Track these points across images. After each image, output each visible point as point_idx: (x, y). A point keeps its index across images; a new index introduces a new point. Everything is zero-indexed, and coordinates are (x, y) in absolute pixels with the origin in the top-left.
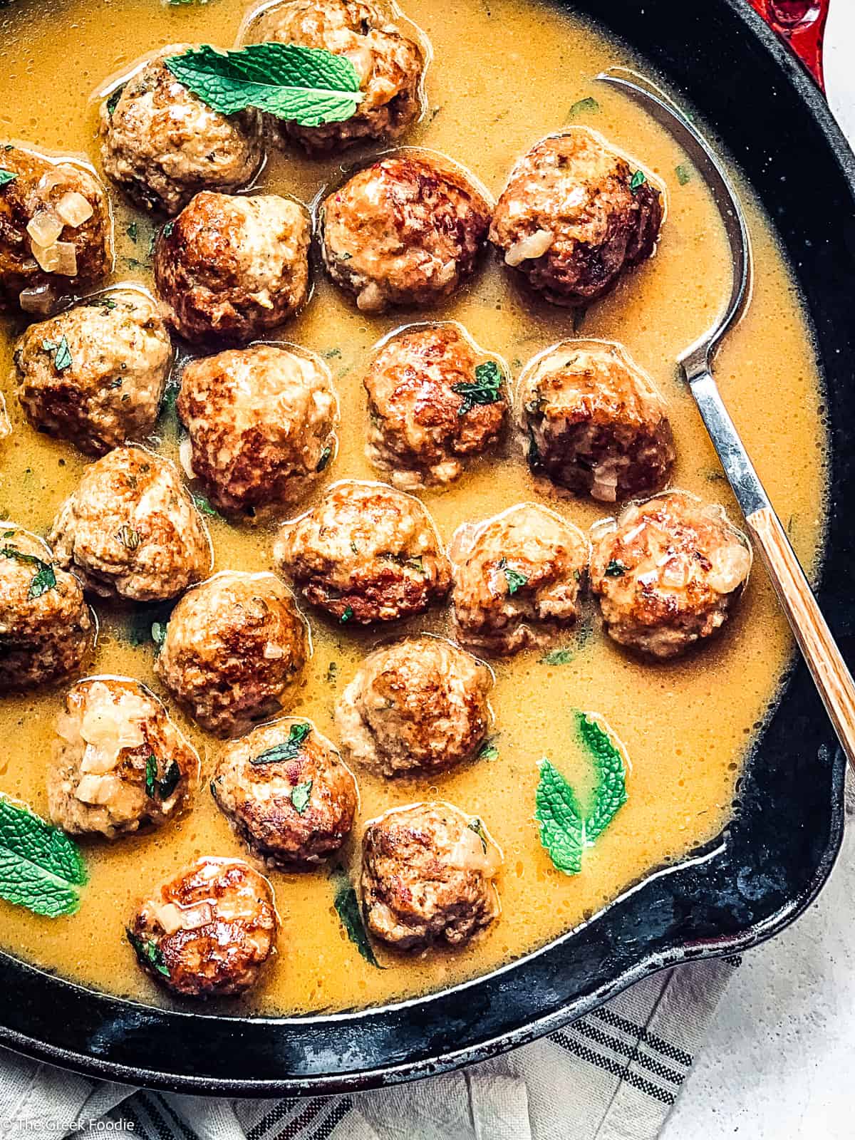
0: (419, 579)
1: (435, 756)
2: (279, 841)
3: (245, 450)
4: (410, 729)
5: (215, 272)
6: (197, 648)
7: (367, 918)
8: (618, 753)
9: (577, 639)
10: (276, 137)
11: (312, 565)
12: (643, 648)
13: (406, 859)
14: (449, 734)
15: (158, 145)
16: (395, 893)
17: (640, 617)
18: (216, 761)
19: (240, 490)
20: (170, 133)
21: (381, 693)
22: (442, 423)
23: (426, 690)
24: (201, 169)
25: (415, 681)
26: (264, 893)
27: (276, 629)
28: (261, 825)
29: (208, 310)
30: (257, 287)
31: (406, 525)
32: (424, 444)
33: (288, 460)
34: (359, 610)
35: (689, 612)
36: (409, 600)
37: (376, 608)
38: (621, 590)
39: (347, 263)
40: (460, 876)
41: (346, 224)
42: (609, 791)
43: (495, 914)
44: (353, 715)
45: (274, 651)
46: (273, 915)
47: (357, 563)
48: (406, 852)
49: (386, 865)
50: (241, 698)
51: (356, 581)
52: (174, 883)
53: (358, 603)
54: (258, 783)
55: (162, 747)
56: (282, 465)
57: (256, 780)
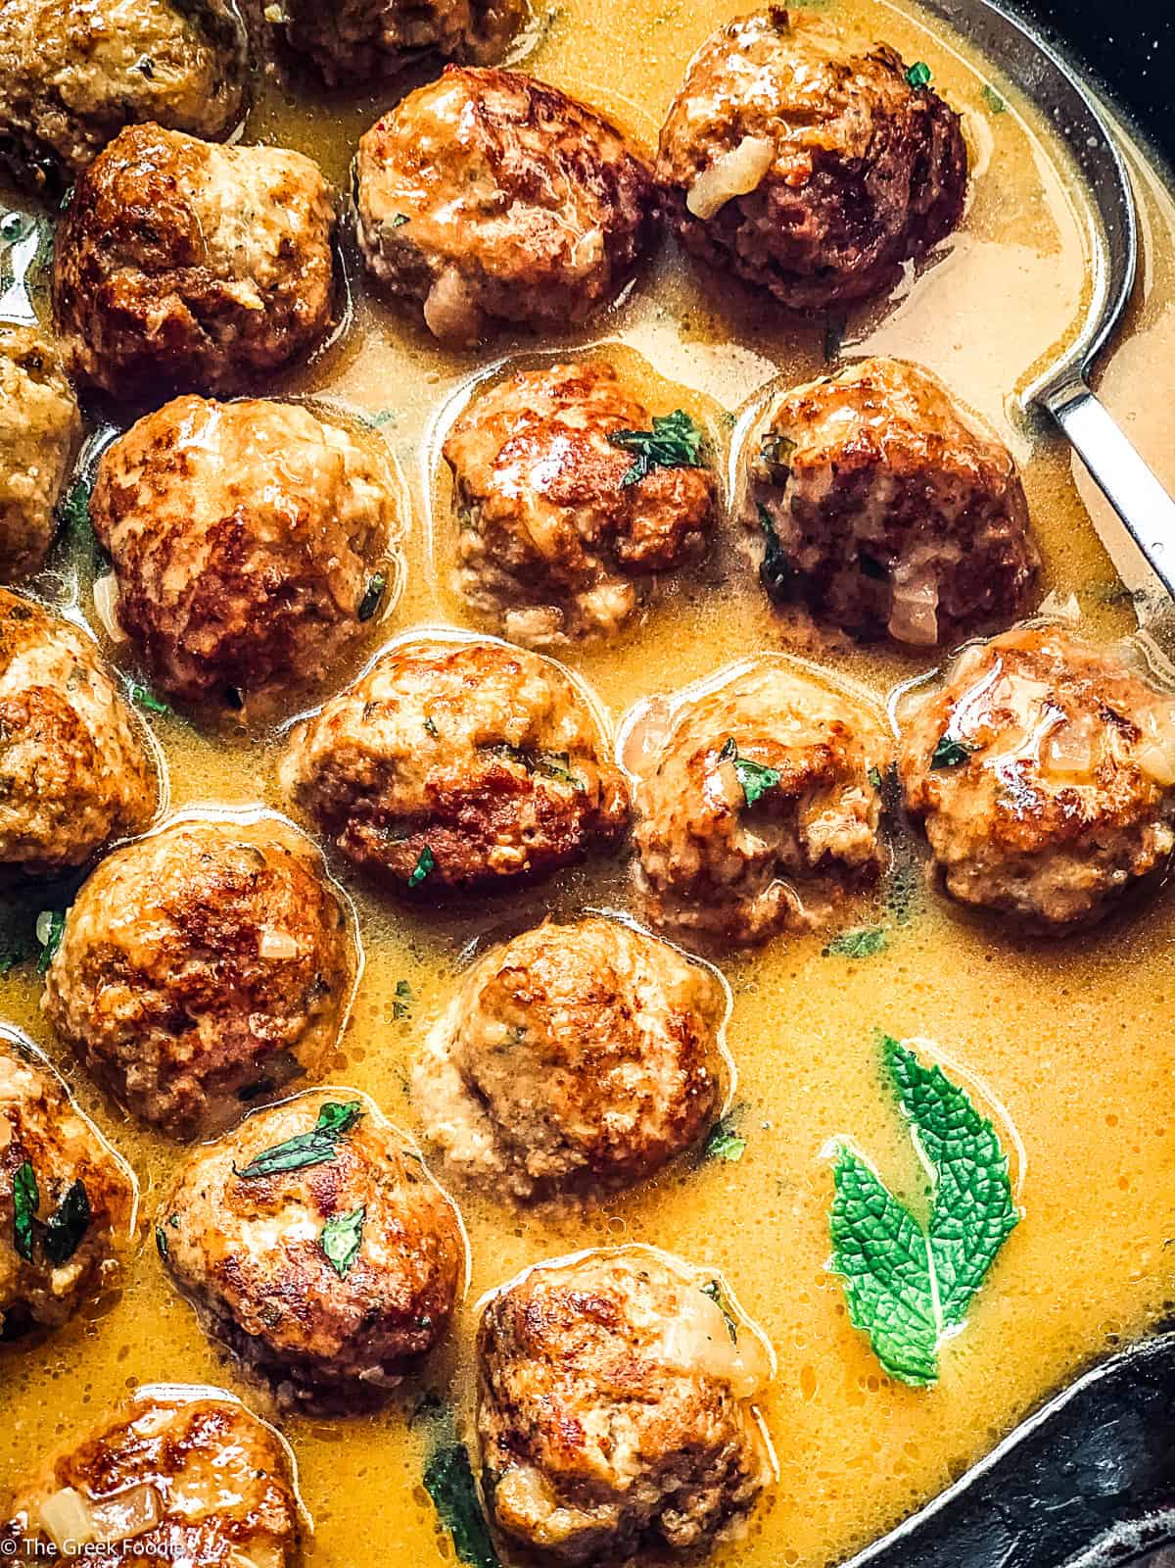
0: (566, 792)
1: (615, 1141)
2: (297, 1336)
3: (214, 561)
4: (560, 1083)
5: (149, 233)
6: (121, 939)
7: (491, 1500)
8: (989, 1125)
9: (892, 906)
10: (270, 67)
11: (351, 774)
12: (1020, 906)
13: (569, 1356)
14: (641, 1094)
15: (50, 52)
16: (548, 1432)
17: (1010, 837)
18: (167, 1189)
19: (206, 642)
20: (70, 31)
21: (498, 1014)
22: (594, 499)
23: (589, 1000)
24: (129, 89)
25: (566, 985)
26: (271, 1459)
27: (283, 901)
28: (259, 1303)
29: (138, 308)
30: (231, 272)
31: (535, 690)
32: (560, 541)
33: (299, 581)
34: (447, 856)
35: (1106, 820)
36: (547, 831)
37: (481, 849)
38: (966, 793)
39: (400, 234)
40: (685, 1389)
41: (396, 166)
42: (979, 1205)
43: (764, 1478)
44: (445, 1076)
45: (278, 943)
46: (290, 1505)
47: (438, 759)
48: (567, 1342)
49: (525, 1374)
50: (215, 1044)
51: (438, 793)
52: (82, 1451)
53: (443, 840)
54: (252, 1218)
55: (53, 1154)
56: (286, 591)
57: (249, 1211)
